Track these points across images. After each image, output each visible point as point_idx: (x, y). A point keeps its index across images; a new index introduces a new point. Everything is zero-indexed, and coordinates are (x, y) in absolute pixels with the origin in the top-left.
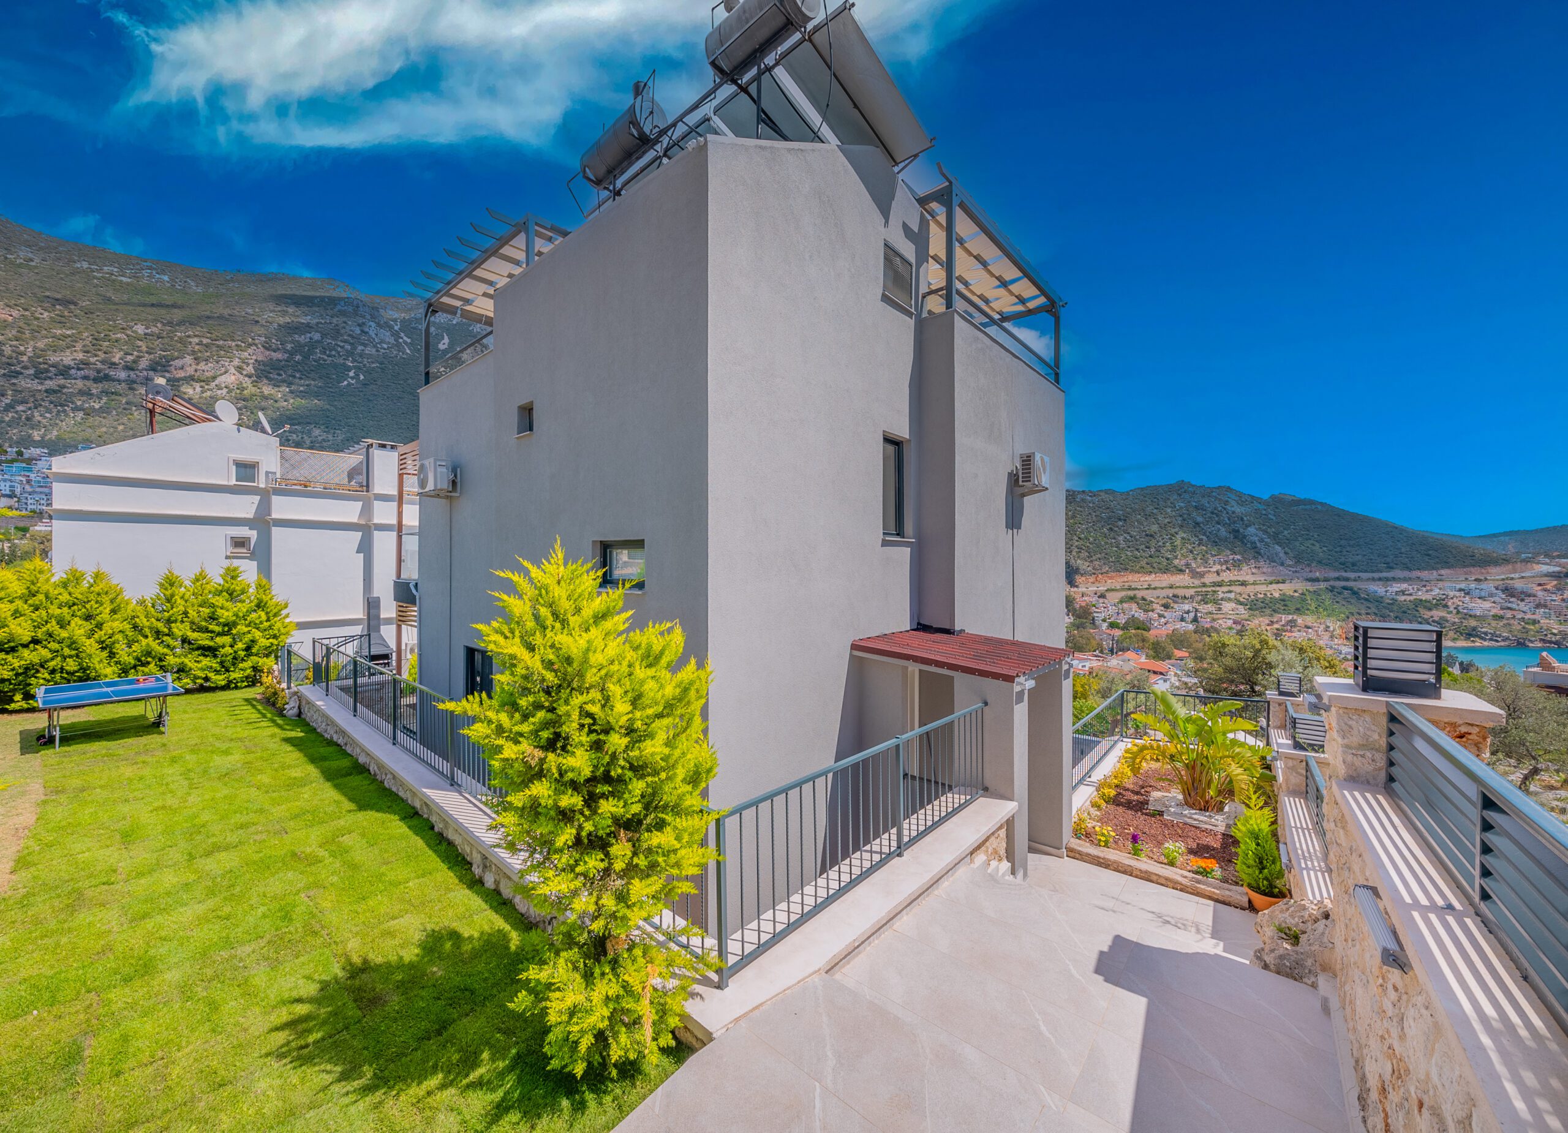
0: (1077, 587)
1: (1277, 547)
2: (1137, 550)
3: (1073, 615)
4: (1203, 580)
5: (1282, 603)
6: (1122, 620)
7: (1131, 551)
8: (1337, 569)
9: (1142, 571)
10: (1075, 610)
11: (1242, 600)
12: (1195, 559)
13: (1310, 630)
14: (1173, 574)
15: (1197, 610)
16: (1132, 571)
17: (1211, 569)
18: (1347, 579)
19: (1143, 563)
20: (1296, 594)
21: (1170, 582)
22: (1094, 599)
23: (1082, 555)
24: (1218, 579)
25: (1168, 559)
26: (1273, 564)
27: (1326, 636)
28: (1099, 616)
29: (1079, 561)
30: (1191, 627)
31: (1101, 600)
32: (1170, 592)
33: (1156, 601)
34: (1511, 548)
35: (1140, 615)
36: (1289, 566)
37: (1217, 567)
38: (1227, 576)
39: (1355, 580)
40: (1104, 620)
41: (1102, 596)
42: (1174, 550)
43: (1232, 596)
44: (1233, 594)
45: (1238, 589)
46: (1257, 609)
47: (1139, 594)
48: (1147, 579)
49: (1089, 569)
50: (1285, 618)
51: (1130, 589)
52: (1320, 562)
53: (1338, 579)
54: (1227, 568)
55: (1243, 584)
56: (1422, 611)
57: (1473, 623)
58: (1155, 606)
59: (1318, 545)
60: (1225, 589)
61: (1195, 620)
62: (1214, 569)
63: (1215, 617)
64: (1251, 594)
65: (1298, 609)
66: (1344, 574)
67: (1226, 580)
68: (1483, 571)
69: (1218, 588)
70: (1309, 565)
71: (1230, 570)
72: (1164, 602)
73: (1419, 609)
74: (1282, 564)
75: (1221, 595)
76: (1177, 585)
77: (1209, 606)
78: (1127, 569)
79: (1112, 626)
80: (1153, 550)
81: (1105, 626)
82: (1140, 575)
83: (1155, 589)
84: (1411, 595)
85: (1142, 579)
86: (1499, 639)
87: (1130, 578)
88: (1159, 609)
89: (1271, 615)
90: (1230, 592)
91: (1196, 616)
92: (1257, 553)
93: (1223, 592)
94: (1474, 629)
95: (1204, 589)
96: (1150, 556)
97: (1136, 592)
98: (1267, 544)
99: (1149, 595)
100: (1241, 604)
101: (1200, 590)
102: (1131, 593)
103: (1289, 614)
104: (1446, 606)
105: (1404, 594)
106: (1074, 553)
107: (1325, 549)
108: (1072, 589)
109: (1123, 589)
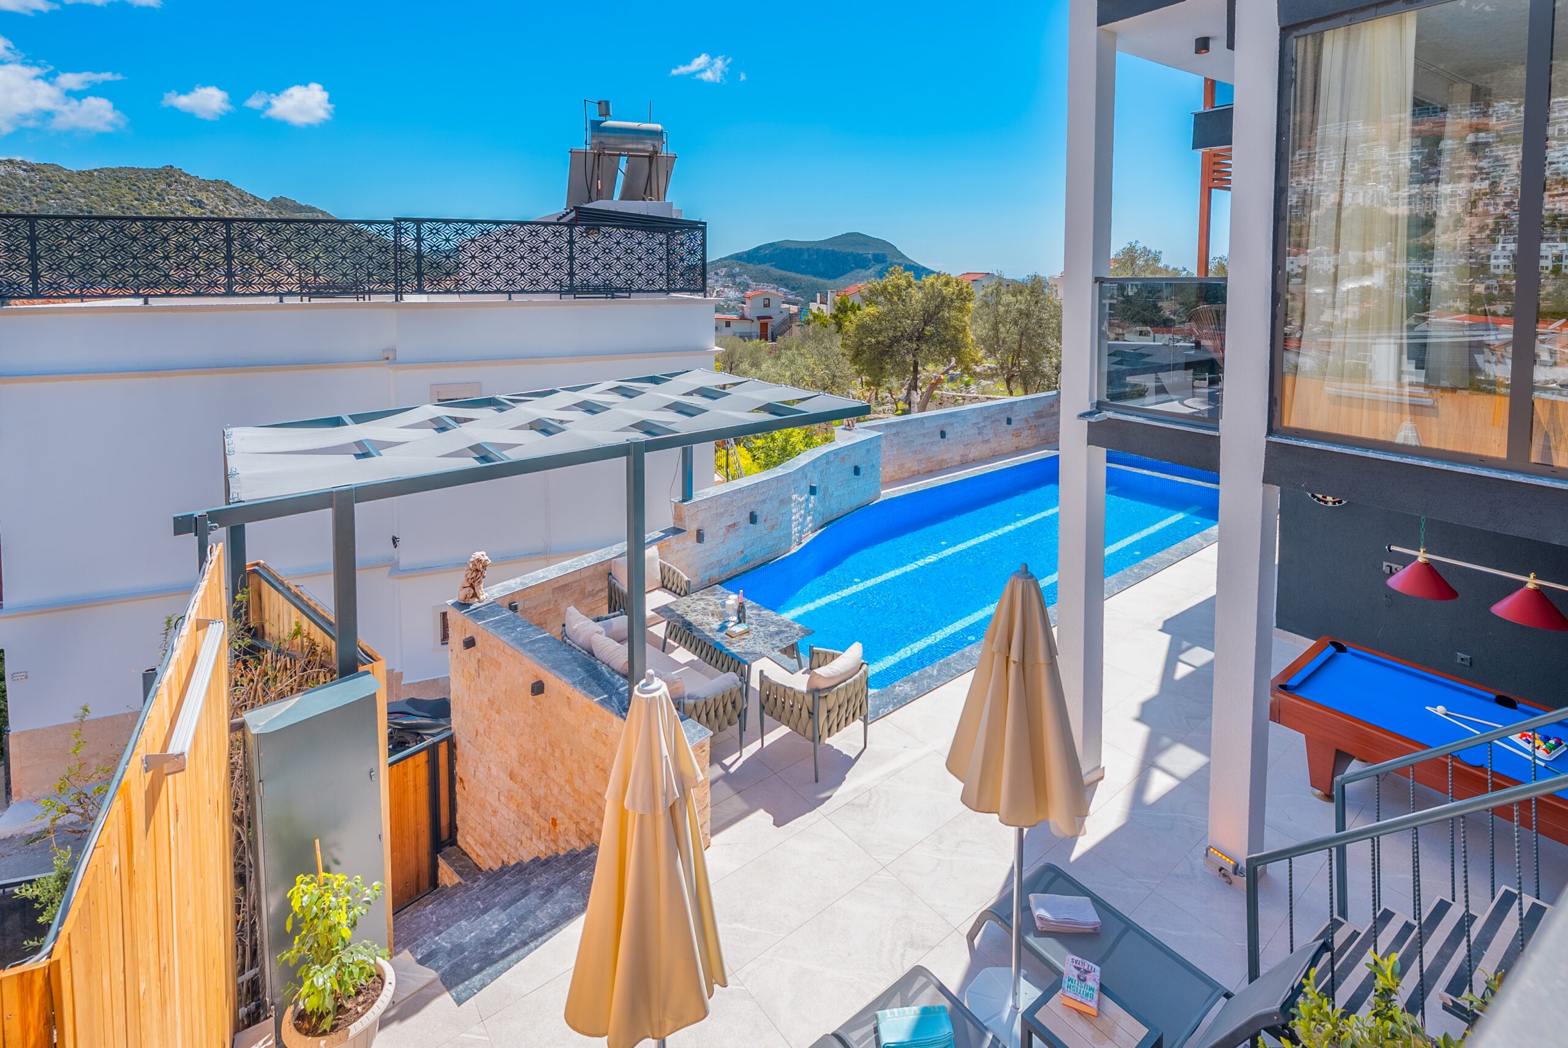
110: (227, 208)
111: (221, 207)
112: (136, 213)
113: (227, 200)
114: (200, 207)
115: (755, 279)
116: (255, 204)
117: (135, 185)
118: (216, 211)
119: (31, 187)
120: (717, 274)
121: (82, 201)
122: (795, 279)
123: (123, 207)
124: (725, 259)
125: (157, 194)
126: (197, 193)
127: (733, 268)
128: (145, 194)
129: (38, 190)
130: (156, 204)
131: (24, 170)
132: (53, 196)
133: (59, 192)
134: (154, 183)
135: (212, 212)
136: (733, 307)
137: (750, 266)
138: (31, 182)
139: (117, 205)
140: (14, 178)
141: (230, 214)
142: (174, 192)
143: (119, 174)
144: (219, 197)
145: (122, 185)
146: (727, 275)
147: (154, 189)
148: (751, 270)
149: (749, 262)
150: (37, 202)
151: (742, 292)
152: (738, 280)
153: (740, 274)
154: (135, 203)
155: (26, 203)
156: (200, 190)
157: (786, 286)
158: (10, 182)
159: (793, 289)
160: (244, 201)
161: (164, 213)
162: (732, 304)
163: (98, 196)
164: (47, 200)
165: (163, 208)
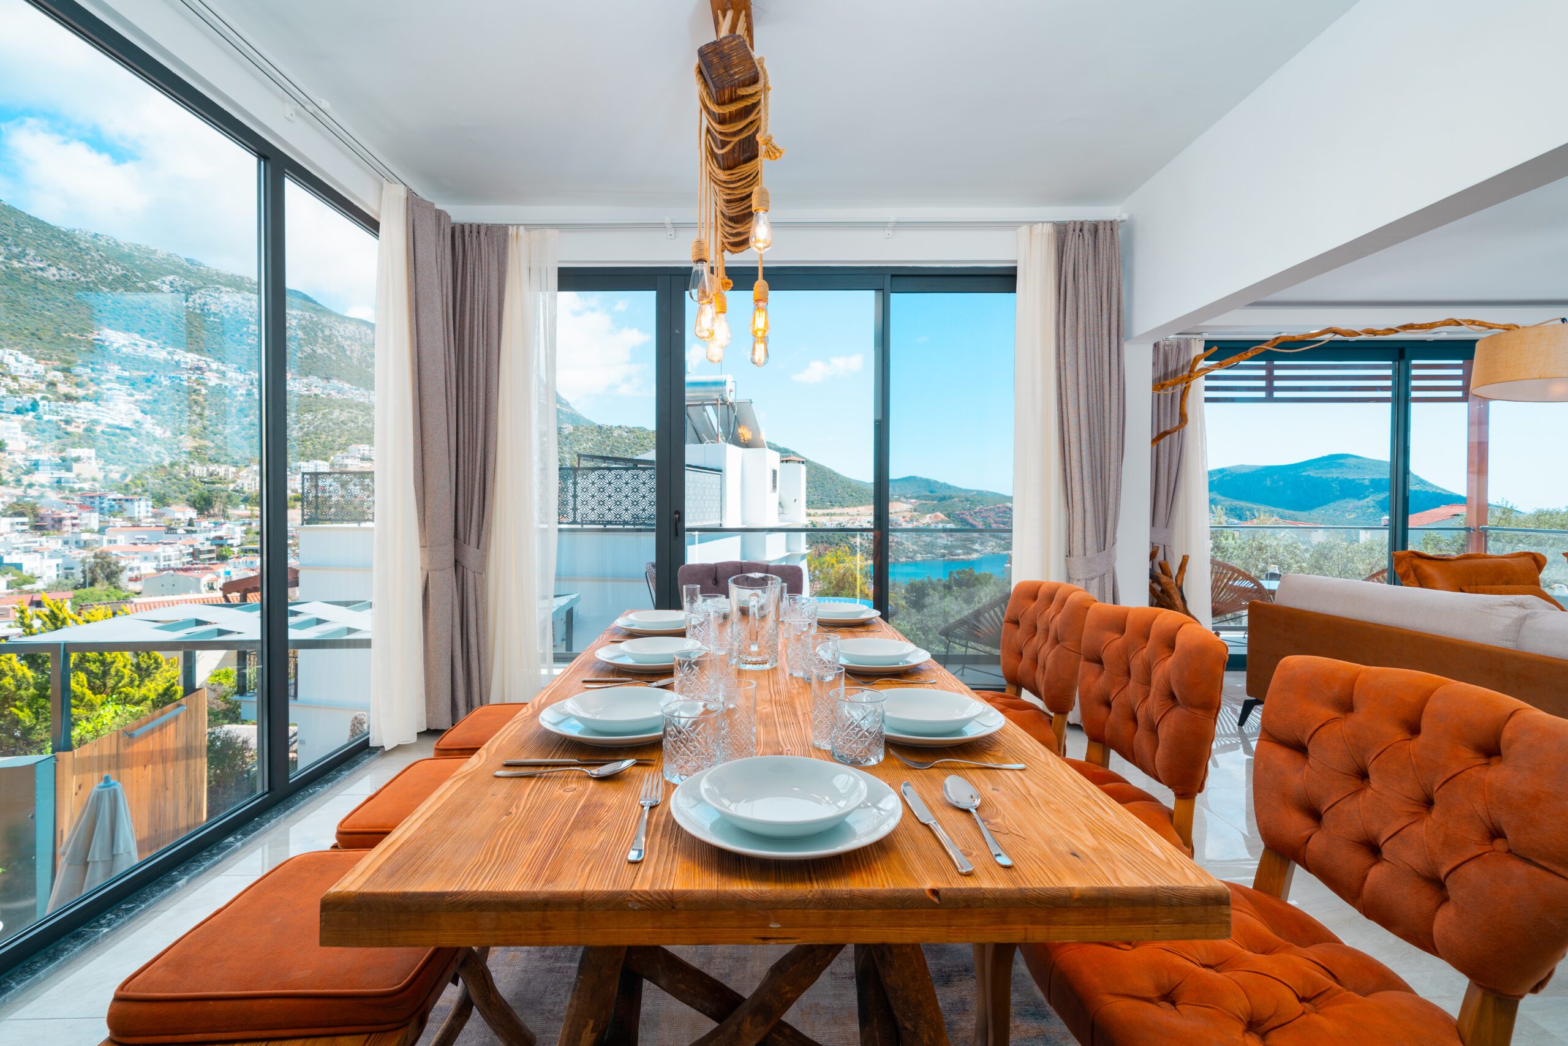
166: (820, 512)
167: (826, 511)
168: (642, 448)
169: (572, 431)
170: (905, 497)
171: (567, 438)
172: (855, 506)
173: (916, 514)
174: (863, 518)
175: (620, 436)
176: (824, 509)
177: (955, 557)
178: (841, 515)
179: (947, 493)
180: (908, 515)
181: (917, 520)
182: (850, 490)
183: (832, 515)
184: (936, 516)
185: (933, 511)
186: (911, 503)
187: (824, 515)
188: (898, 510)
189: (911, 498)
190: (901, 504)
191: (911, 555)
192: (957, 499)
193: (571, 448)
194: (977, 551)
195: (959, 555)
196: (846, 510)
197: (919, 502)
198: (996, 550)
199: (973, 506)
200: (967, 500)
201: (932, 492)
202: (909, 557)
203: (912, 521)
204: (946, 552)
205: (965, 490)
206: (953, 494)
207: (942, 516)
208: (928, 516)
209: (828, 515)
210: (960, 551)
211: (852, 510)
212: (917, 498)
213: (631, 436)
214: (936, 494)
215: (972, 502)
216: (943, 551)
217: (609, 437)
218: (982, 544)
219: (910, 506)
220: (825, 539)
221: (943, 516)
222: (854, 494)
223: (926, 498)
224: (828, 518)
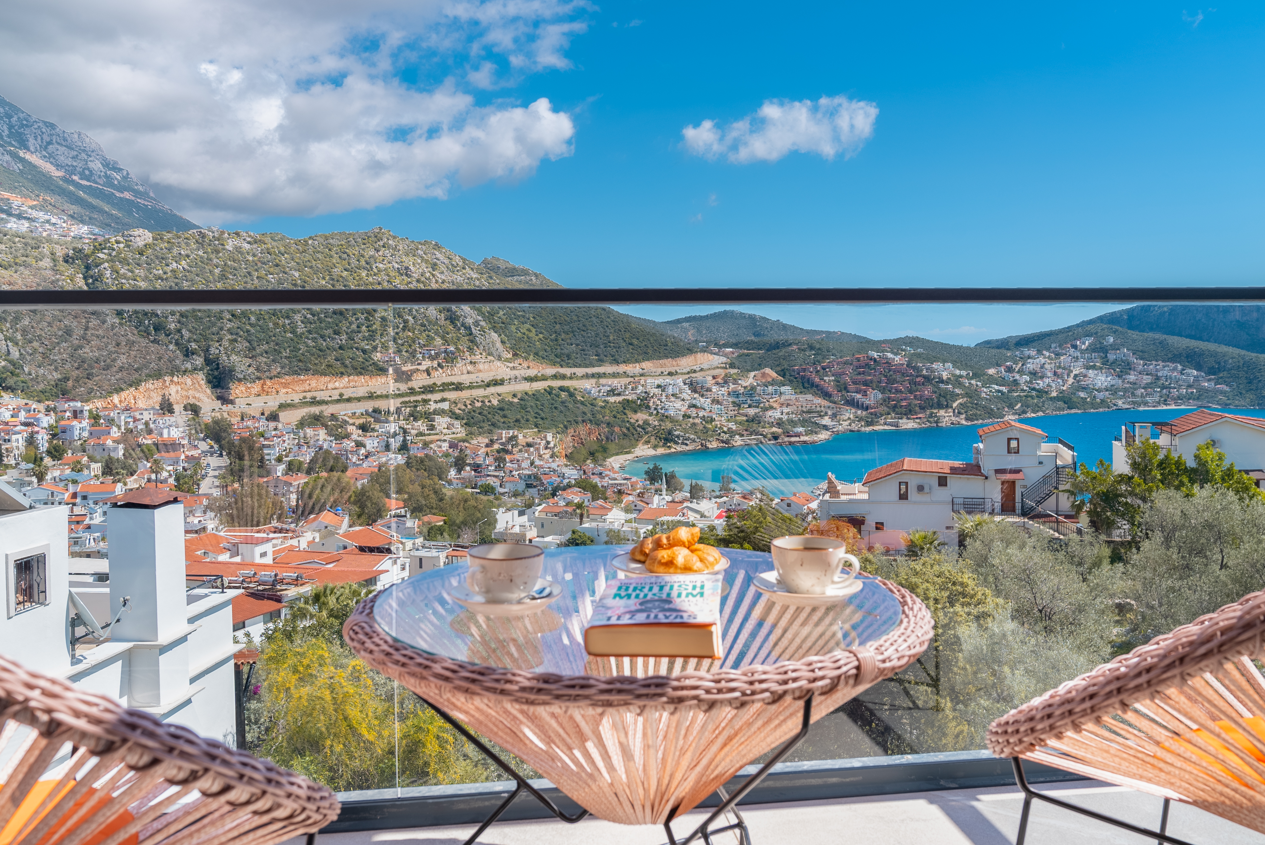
0: (232, 402)
1: (495, 336)
2: (322, 337)
3: (229, 454)
4: (410, 384)
5: (501, 413)
6: (306, 456)
7: (314, 339)
8: (554, 364)
9: (330, 371)
10: (231, 444)
11: (458, 411)
12: (400, 351)
13: (532, 449)
14: (372, 374)
15: (405, 432)
16: (316, 373)
17: (419, 367)
18: (564, 377)
19: (331, 359)
20: (516, 400)
21: (368, 389)
22: (262, 425)
23: (239, 346)
24: (429, 382)
25: (364, 351)
26: (490, 358)
27: (547, 454)
28: (271, 454)
29: (234, 357)
30: (400, 459)
31: (272, 425)
32: (369, 406)
33: (351, 421)
34: (691, 335)
35: (333, 446)
36: (507, 360)
37: (426, 364)
38: (440, 377)
39: (571, 378)
40: (279, 460)
41: (273, 417)
42: (371, 338)
43: (445, 406)
44: (447, 403)
45: (452, 395)
46: (475, 424)
47: (328, 410)
48: (337, 384)
49: (251, 370)
50: (505, 434)
51: (314, 402)
52: (536, 354)
53: (555, 377)
54: (439, 365)
55: (458, 387)
56: (630, 415)
57: (668, 425)
58: (350, 428)
59: (534, 330)
60: (438, 396)
61: (404, 448)
62: (423, 367)
63: (428, 438)
64: (468, 402)
65: (517, 421)
66: (563, 371)
67: (439, 383)
68: (674, 363)
69: (429, 396)
70: (526, 359)
71: (442, 367)
72: (361, 421)
73: (626, 411)
74: (499, 358)
75: (433, 406)
76: (379, 393)
77: (420, 423)
78: (307, 370)
79: (292, 468)
80: (344, 337)
81: (281, 469)
82: (327, 379)
83: (349, 400)
84: (619, 395)
85: (330, 386)
86: (688, 442)
87: (314, 383)
88: (356, 434)
89: (490, 432)
90: (443, 400)
91: (405, 441)
92: (472, 341)
93: (436, 402)
94: (670, 432)
95: (412, 399)
96: (341, 348)
97: (323, 407)
98: (482, 330)
99: (343, 411)
100: (457, 417)
101: (407, 399)
102: (315, 410)
103: (509, 428)
104: (648, 407)
105: (614, 395)
106: (226, 343)
107: (541, 336)
108: (224, 407)
109: (304, 403)
110: (433, 275)
111: (428, 275)
112: (345, 286)
113: (435, 264)
114: (407, 275)
115: (1142, 354)
116: (464, 268)
117: (345, 253)
118: (423, 279)
119: (253, 261)
120: (1075, 347)
121: (297, 274)
122: (1214, 354)
123: (333, 279)
124: (1091, 322)
125: (366, 261)
126: (404, 258)
127: (1104, 337)
128: (354, 262)
129: (259, 264)
130: (364, 274)
131: (249, 243)
132: (272, 270)
133: (277, 265)
134: (363, 249)
135: (418, 281)
136: (1102, 401)
137: (1134, 334)
138: (254, 255)
139: (327, 278)
140: (240, 252)
141: (437, 282)
142: (381, 258)
143: (331, 241)
144: (427, 261)
145: (333, 253)
146: (1092, 349)
147: (363, 256)
148: (1134, 341)
149: (1131, 328)
150: (258, 278)
151: (1119, 376)
152: (1111, 357)
153: (1115, 347)
154: (345, 274)
155: (248, 280)
156: (407, 255)
157: (1199, 368)
158: (236, 257)
159: (1211, 371)
160: (452, 265)
161: (372, 284)
162: (1101, 395)
163: (311, 267)
164: (266, 275)
165: (370, 279)
166: (580, 371)
167: (590, 371)
168: (277, 270)
169: (150, 241)
170: (716, 345)
171: (141, 253)
172: (637, 361)
173: (733, 371)
174: (650, 380)
175: (238, 249)
176: (586, 366)
177: (793, 439)
178: (615, 375)
179: (781, 337)
180: (721, 372)
181: (735, 382)
182: (628, 335)
183: (599, 376)
184: (764, 375)
185: (760, 366)
186: (725, 355)
187: (587, 376)
188: (705, 366)
189: (726, 346)
190: (711, 357)
191: (725, 437)
192: (795, 347)
193: (149, 271)
194: (826, 428)
195: (798, 435)
196: (622, 368)
197: (737, 352)
198: (854, 427)
199: (819, 358)
200: (811, 348)
201: (756, 335)
202: (723, 442)
203: (726, 382)
204: (780, 431)
205: (808, 332)
206: (791, 338)
207: (771, 373)
208: (752, 374)
209: (593, 376)
210: (801, 429)
211: (633, 369)
212: (735, 345)
213: (258, 249)
214: (766, 339)
215: (819, 352)
216: (774, 429)
217: (218, 252)
218: (834, 416)
219: (724, 359)
220: (589, 415)
221: (774, 375)
222: (635, 341)
223: (749, 345)
224: (593, 381)
